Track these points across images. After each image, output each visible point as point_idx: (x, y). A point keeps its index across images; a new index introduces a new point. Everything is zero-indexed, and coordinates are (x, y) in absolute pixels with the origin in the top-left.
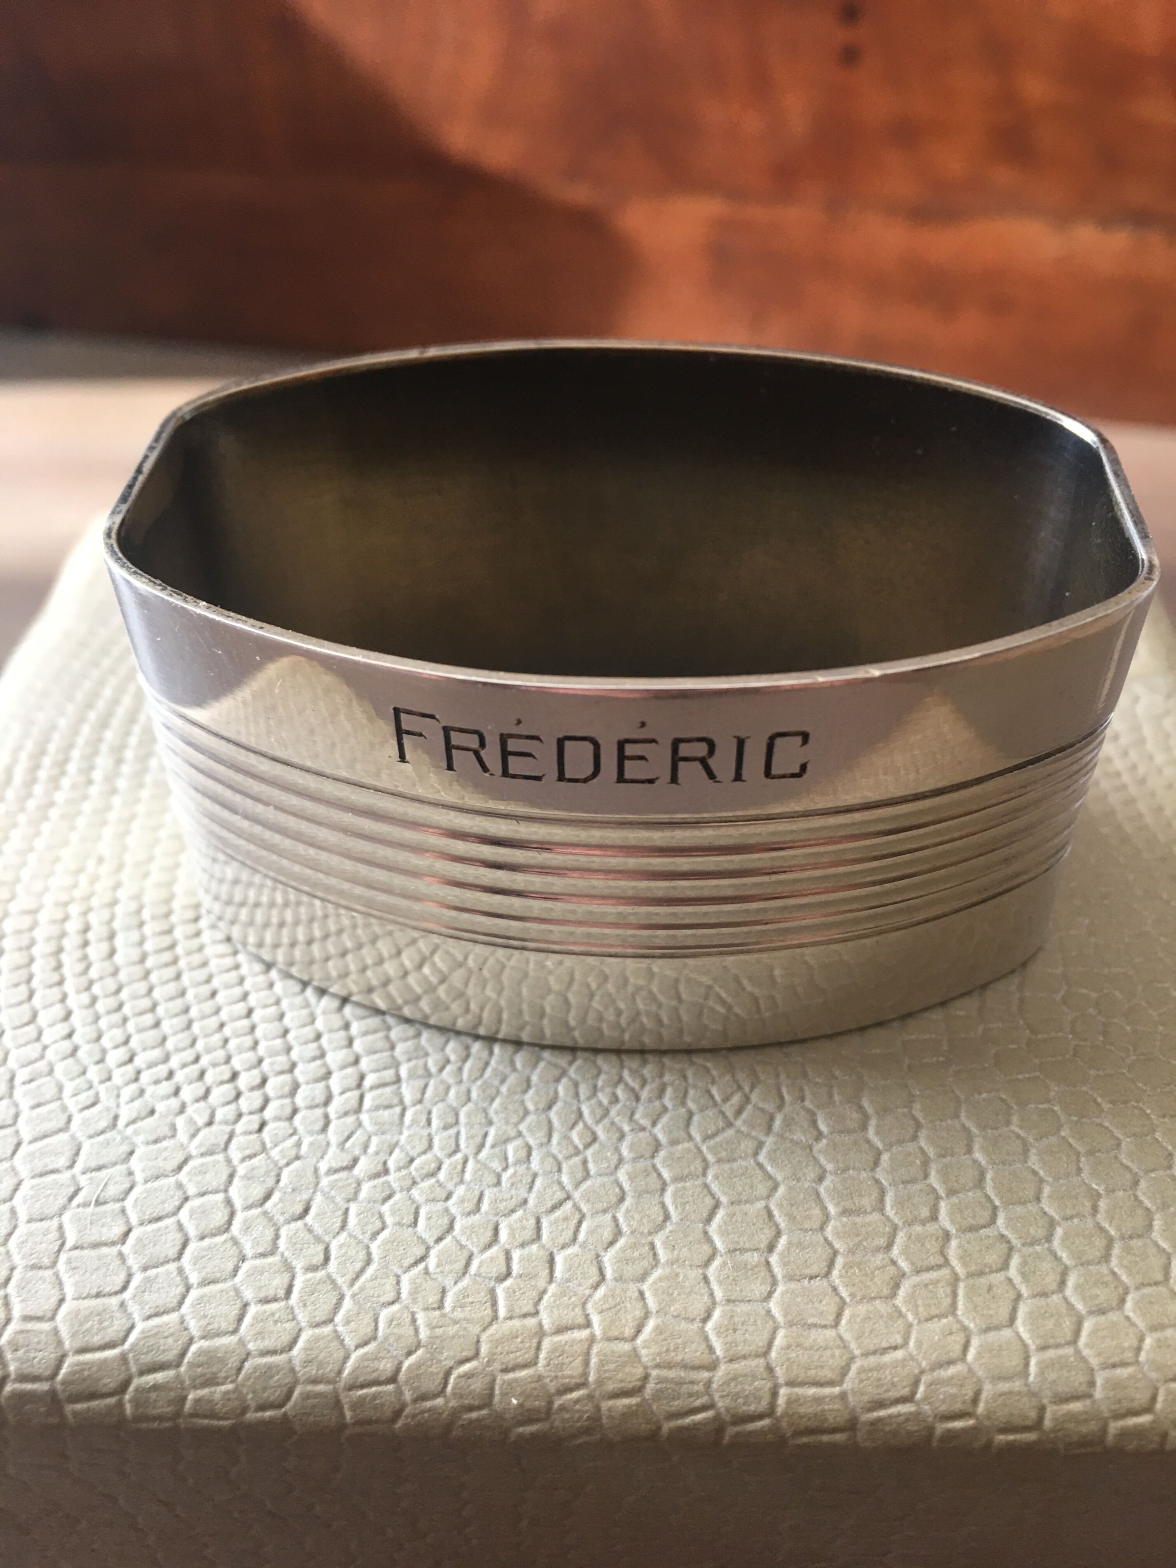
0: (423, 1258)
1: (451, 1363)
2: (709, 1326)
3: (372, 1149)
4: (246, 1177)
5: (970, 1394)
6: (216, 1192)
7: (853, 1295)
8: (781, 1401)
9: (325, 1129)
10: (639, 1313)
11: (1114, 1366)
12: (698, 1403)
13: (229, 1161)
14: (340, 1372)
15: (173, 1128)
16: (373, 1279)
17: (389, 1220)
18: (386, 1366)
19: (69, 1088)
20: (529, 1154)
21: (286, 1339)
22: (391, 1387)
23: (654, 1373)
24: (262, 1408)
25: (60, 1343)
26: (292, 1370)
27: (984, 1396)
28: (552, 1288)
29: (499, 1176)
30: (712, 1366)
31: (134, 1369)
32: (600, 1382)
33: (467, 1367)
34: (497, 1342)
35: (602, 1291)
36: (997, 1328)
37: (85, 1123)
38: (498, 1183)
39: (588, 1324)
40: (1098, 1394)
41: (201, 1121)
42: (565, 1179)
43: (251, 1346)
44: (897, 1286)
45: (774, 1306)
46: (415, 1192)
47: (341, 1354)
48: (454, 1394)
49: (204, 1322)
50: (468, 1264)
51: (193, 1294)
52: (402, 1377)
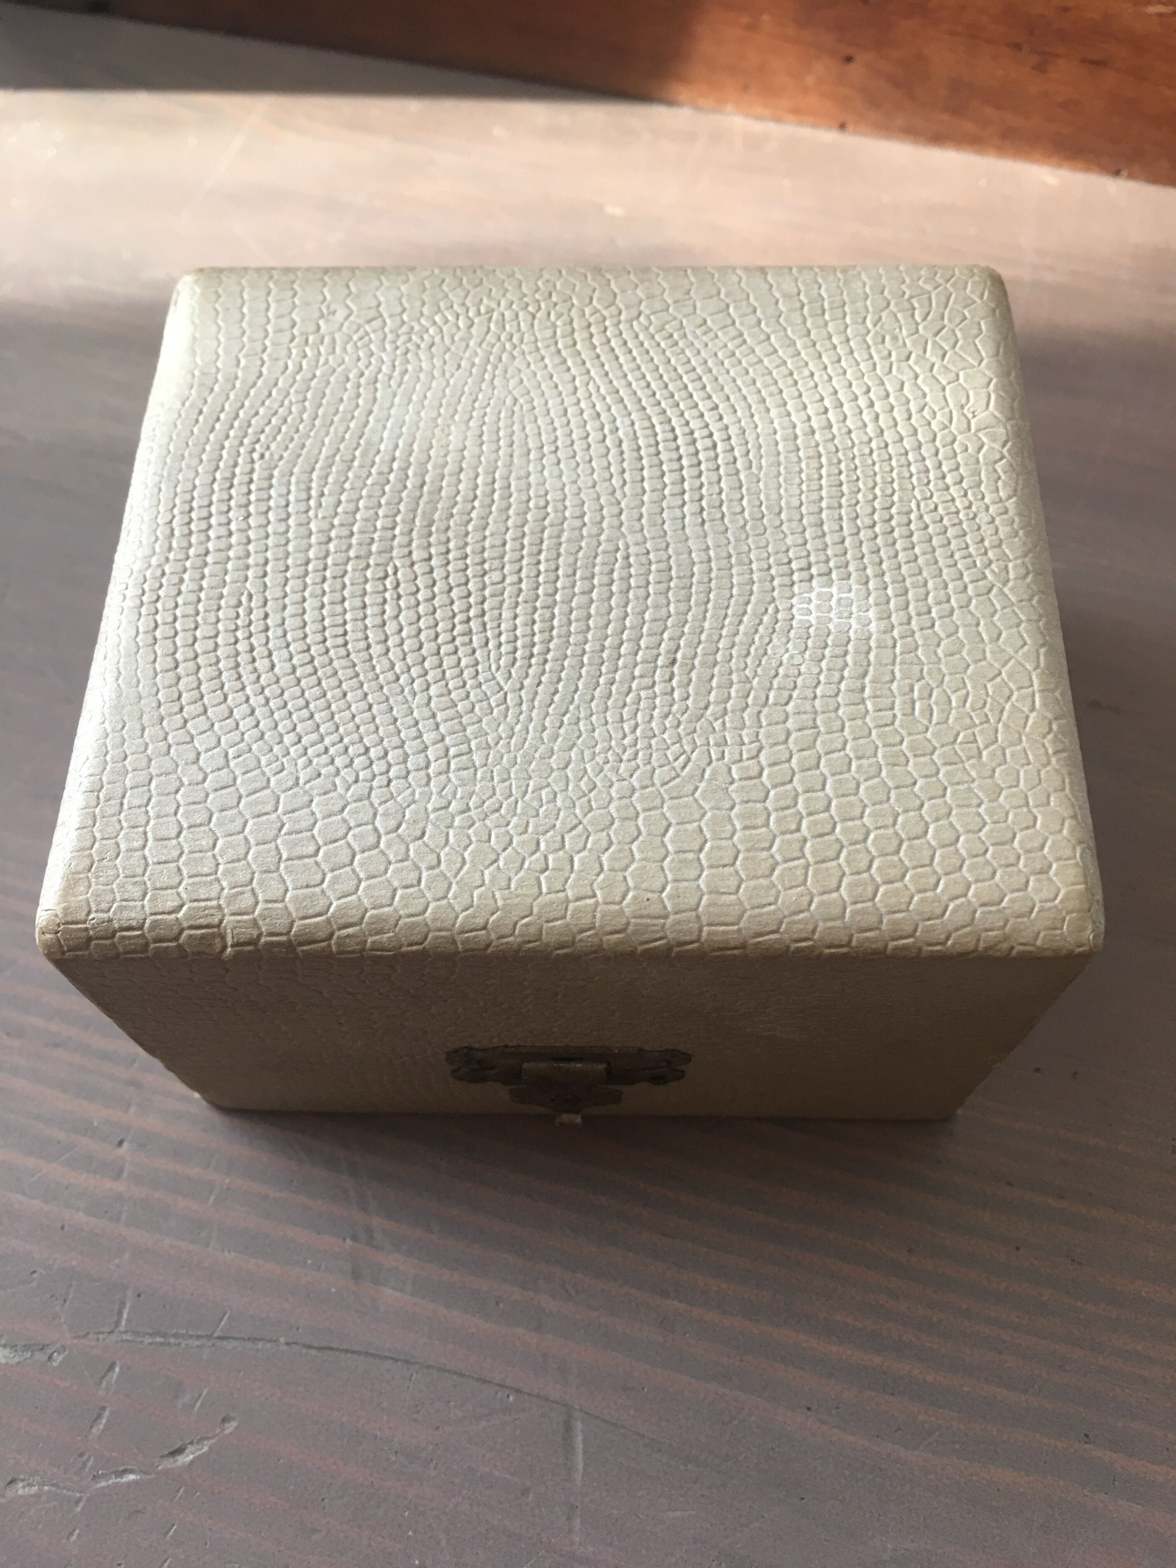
0: (496, 861)
1: (516, 919)
2: (664, 894)
3: (458, 796)
4: (385, 814)
5: (810, 927)
6: (366, 824)
7: (747, 876)
8: (704, 934)
9: (428, 784)
10: (623, 889)
11: (894, 912)
12: (658, 936)
13: (372, 804)
14: (454, 925)
15: (335, 785)
16: (468, 872)
17: (473, 839)
18: (480, 921)
19: (264, 760)
20: (555, 797)
21: (420, 908)
22: (483, 932)
23: (633, 921)
24: (410, 945)
25: (290, 914)
26: (426, 925)
27: (819, 929)
28: (573, 876)
29: (538, 811)
30: (666, 917)
31: (335, 927)
32: (602, 927)
33: (526, 920)
34: (542, 907)
35: (602, 876)
36: (830, 892)
37: (279, 782)
38: (538, 815)
39: (594, 896)
40: (884, 927)
41: (350, 779)
42: (577, 811)
43: (402, 913)
44: (773, 870)
45: (701, 883)
46: (487, 822)
47: (454, 915)
48: (520, 935)
49: (372, 900)
50: (523, 864)
51: (363, 885)
52: (489, 926)
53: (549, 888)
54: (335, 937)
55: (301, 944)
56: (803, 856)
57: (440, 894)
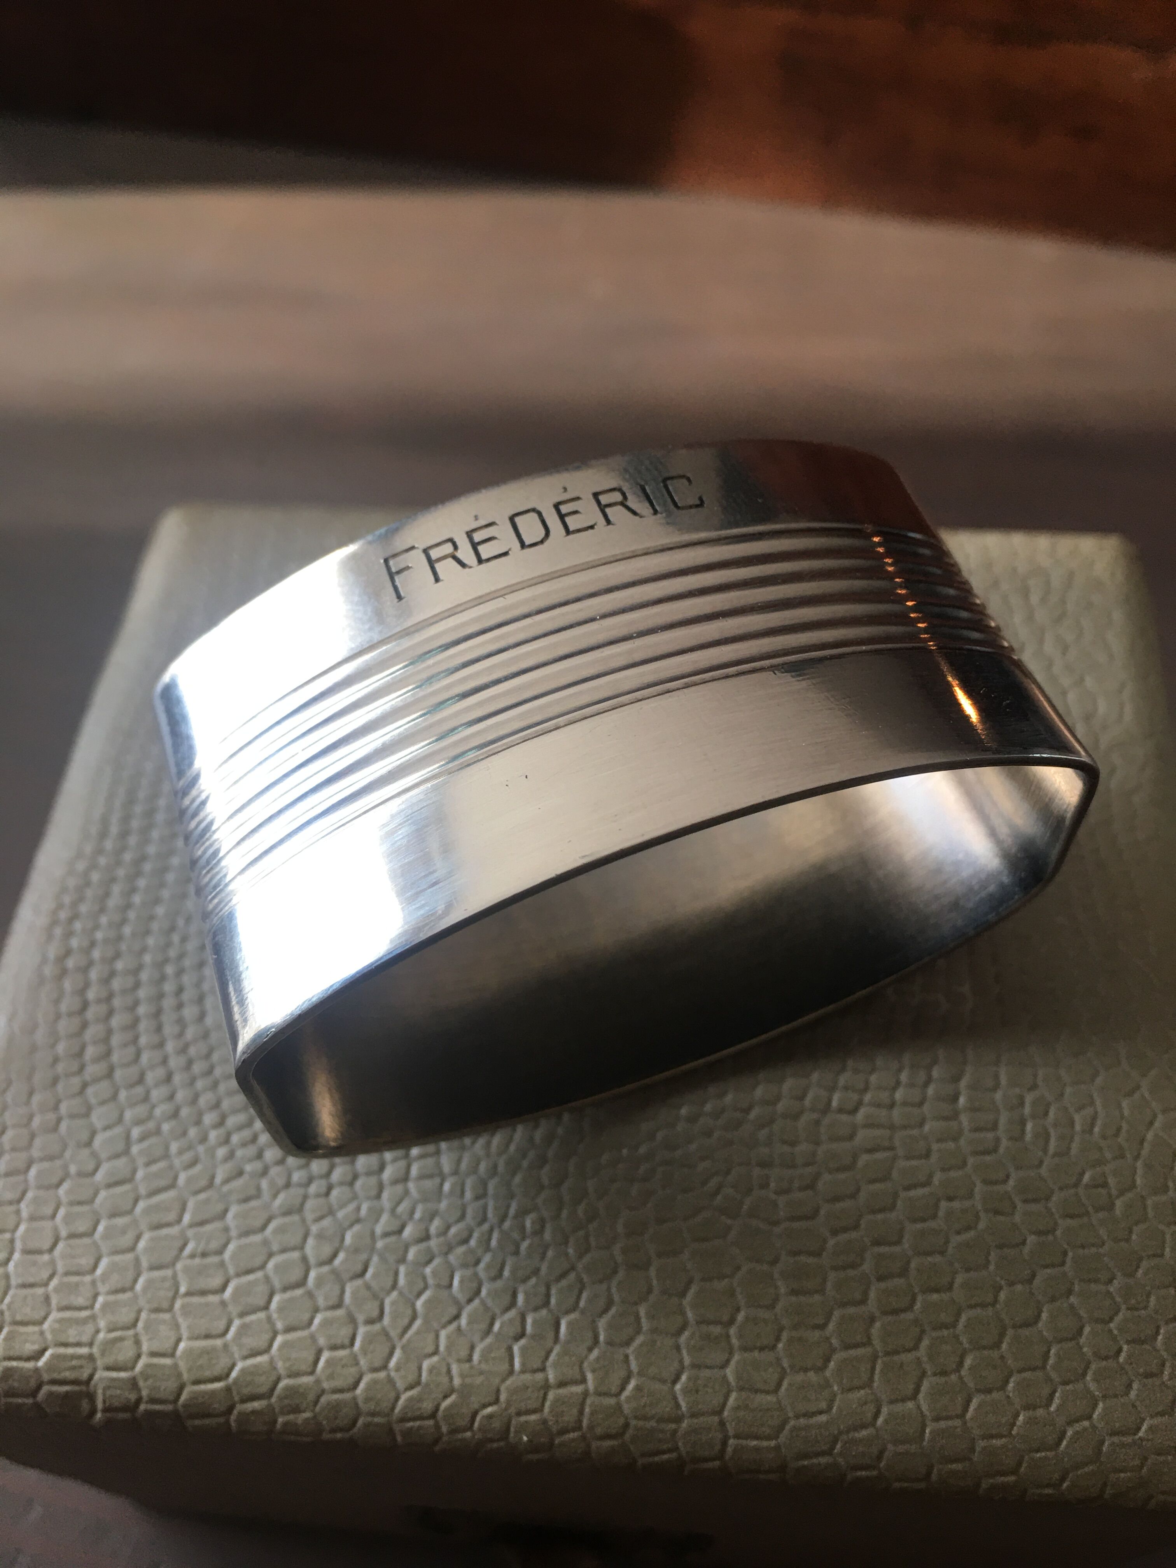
0: (457, 1317)
1: (476, 1406)
2: (678, 1387)
3: (417, 1216)
4: (320, 1236)
5: (875, 1450)
6: (293, 1249)
7: (792, 1367)
8: (729, 1450)
9: (379, 1194)
10: (623, 1373)
11: (992, 1437)
12: (665, 1447)
13: (303, 1221)
14: (393, 1408)
15: (259, 1189)
16: (418, 1333)
17: (431, 1281)
18: (427, 1406)
19: (174, 1147)
20: (543, 1227)
21: (351, 1381)
22: (431, 1422)
23: (633, 1422)
24: (334, 1431)
25: (180, 1375)
26: (356, 1406)
27: (887, 1454)
28: (557, 1349)
29: (518, 1246)
30: (678, 1419)
31: (237, 1399)
32: (591, 1428)
33: (489, 1410)
34: (513, 1392)
35: (595, 1353)
36: (903, 1400)
37: (189, 1181)
38: (518, 1251)
39: (584, 1381)
40: (976, 1458)
41: (280, 1184)
42: (571, 1251)
43: (326, 1385)
44: (828, 1360)
45: (730, 1372)
46: (451, 1258)
47: (392, 1395)
48: (480, 1432)
49: (289, 1363)
50: (492, 1324)
51: (279, 1339)
52: (440, 1415)
53: (523, 1364)
54: (235, 1412)
55: (192, 1416)
56: (868, 1343)
57: (377, 1363)
